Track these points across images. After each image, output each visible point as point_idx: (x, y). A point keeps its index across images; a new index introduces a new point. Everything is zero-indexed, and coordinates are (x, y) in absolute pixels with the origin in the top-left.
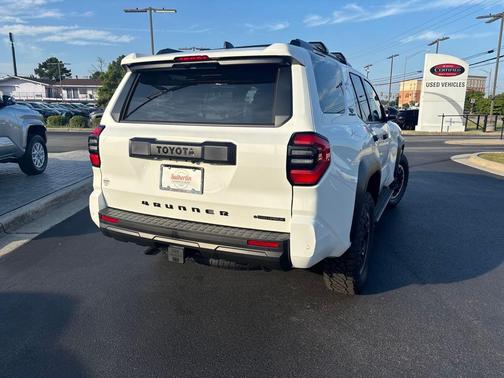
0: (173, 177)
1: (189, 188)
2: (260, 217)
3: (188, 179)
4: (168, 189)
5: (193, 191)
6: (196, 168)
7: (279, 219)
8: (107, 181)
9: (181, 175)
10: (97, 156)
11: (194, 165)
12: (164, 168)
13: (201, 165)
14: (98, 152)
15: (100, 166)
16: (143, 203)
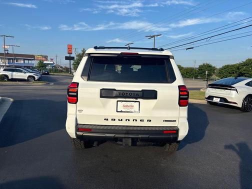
0: (124, 106)
1: (133, 111)
2: (166, 121)
4: (121, 112)
6: (136, 102)
7: (173, 121)
8: (80, 111)
9: (128, 105)
10: (76, 98)
11: (135, 100)
12: (118, 102)
13: (138, 100)
14: (77, 96)
15: (76, 103)
16: (105, 119)
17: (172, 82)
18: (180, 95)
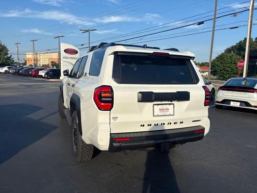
0: (160, 110)
1: (169, 114)
2: (194, 121)
3: (168, 109)
4: (158, 116)
5: (170, 115)
8: (115, 118)
9: (164, 108)
10: (110, 104)
11: (170, 102)
12: (155, 106)
13: (173, 102)
14: (112, 102)
15: (110, 110)
16: (141, 126)
17: (197, 83)
18: (206, 95)
